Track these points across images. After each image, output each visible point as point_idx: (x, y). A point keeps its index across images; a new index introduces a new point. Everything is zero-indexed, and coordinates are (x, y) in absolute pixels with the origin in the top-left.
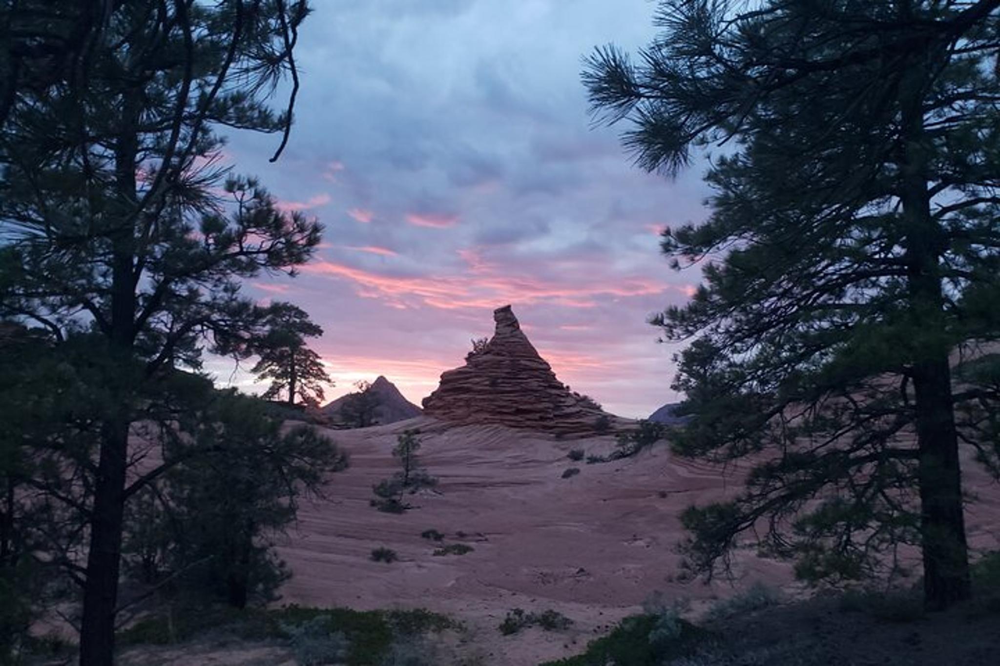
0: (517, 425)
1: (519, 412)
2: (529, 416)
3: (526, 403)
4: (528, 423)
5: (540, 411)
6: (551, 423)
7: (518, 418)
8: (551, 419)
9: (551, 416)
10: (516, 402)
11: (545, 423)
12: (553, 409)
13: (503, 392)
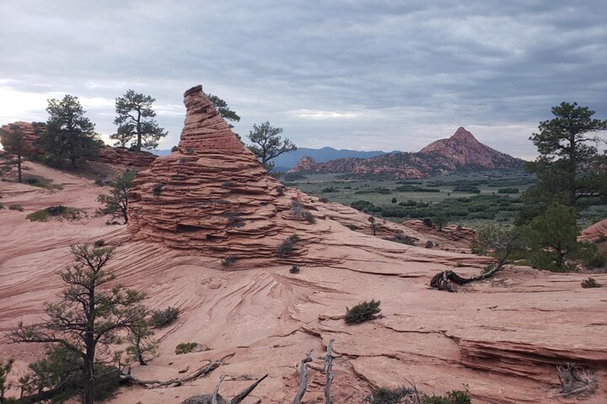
0: (178, 247)
1: (181, 228)
2: (193, 235)
3: (189, 217)
4: (192, 244)
5: (208, 228)
6: (221, 245)
7: (179, 237)
8: (224, 239)
9: (223, 234)
10: (177, 216)
11: (213, 244)
12: (228, 225)
13: (167, 203)
